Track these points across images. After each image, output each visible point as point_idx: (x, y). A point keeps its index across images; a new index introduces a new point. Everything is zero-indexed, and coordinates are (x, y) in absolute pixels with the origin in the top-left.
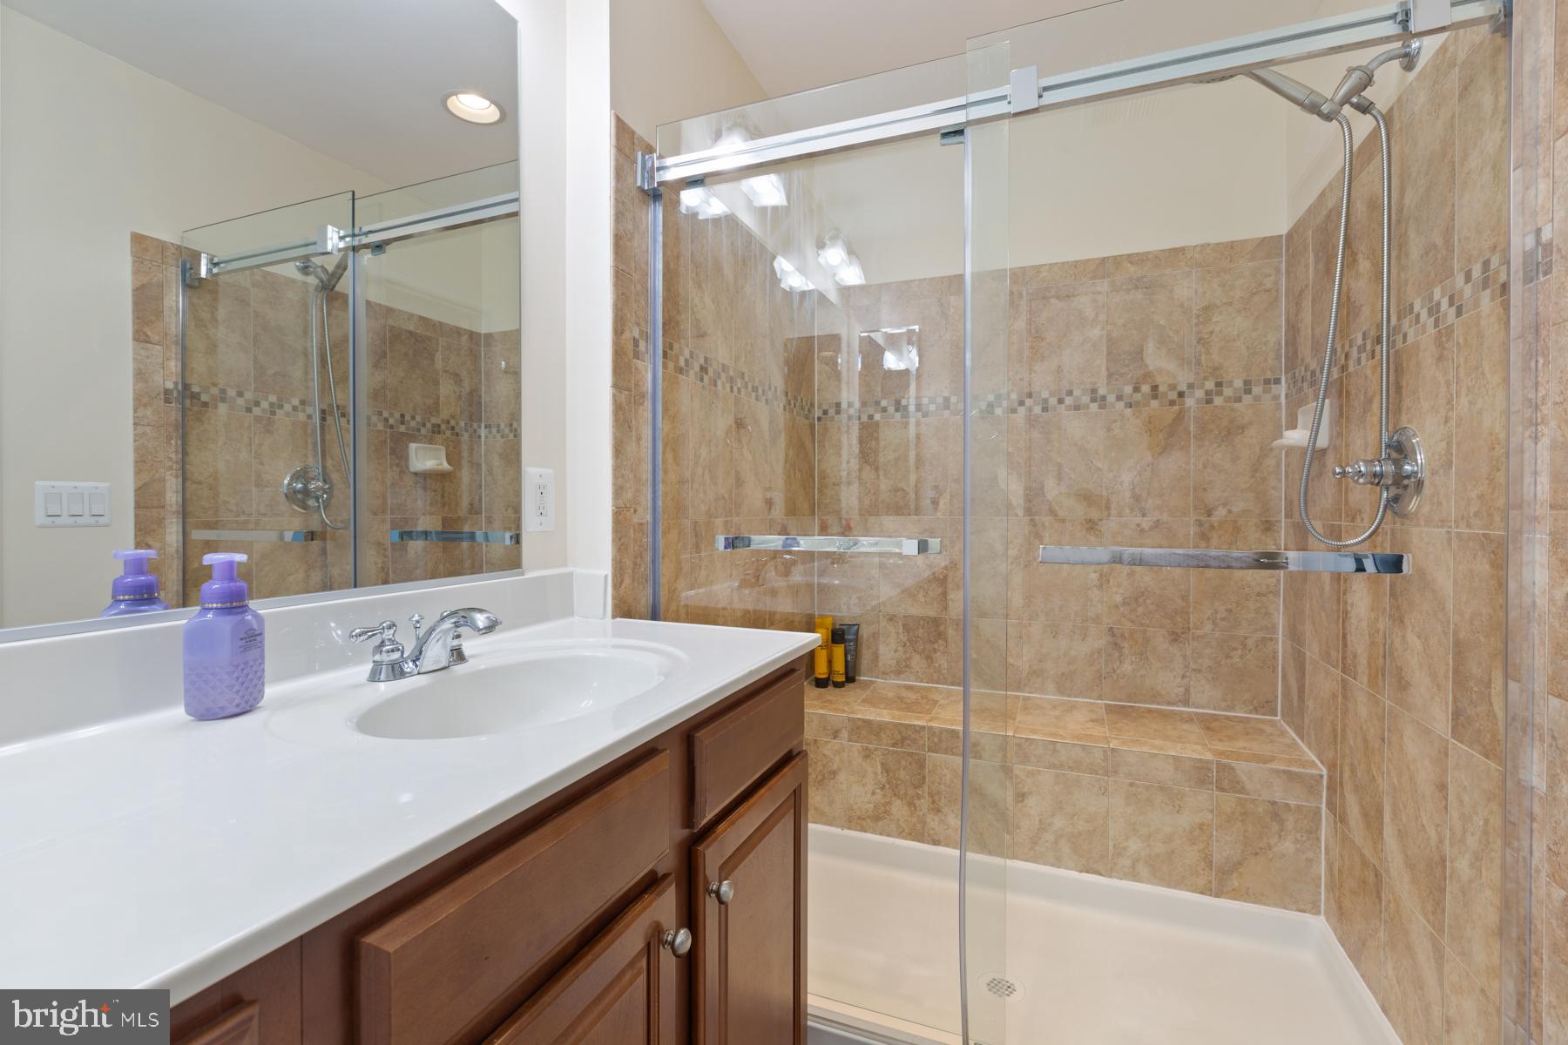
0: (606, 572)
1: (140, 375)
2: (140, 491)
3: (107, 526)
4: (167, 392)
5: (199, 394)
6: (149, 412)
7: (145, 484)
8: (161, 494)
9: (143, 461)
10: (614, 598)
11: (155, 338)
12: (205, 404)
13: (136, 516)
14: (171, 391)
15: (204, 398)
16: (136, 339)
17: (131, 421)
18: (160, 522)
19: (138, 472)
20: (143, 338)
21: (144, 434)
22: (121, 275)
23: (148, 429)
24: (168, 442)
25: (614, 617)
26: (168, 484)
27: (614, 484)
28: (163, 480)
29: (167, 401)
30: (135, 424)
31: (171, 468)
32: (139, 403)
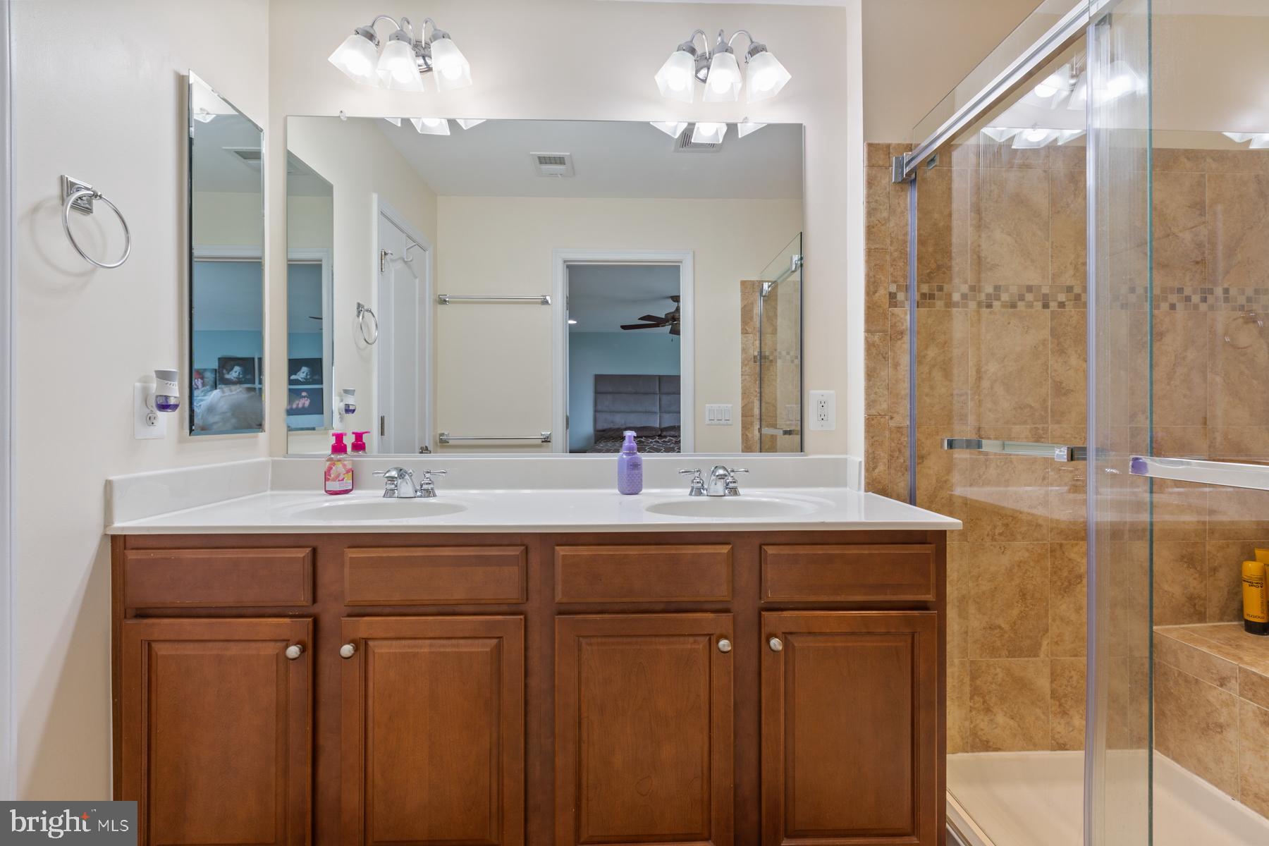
0: (860, 460)
1: (744, 350)
2: (744, 408)
3: (730, 425)
4: (755, 357)
5: (768, 356)
6: (747, 368)
7: (746, 405)
8: (752, 409)
9: (745, 394)
10: (866, 478)
11: (750, 330)
12: (771, 361)
13: (742, 420)
14: (756, 356)
15: (771, 358)
16: (742, 333)
17: (740, 374)
18: (752, 424)
19: (743, 399)
20: (745, 331)
21: (745, 379)
22: (736, 302)
23: (747, 377)
24: (755, 383)
25: (866, 491)
26: (755, 404)
27: (866, 399)
28: (753, 402)
29: (755, 362)
30: (742, 375)
31: (756, 396)
32: (744, 364)
